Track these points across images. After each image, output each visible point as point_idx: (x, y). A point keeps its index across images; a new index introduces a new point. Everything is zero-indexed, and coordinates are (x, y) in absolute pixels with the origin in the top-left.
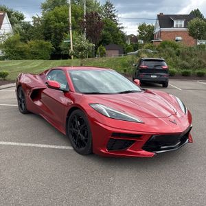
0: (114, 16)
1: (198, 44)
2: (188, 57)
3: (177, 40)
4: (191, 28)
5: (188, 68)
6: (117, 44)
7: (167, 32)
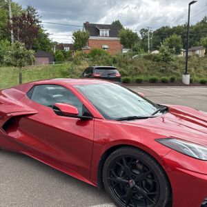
0: (38, 22)
1: (123, 52)
2: (124, 65)
3: (104, 48)
4: (122, 37)
5: (126, 75)
6: (45, 51)
7: (94, 40)
